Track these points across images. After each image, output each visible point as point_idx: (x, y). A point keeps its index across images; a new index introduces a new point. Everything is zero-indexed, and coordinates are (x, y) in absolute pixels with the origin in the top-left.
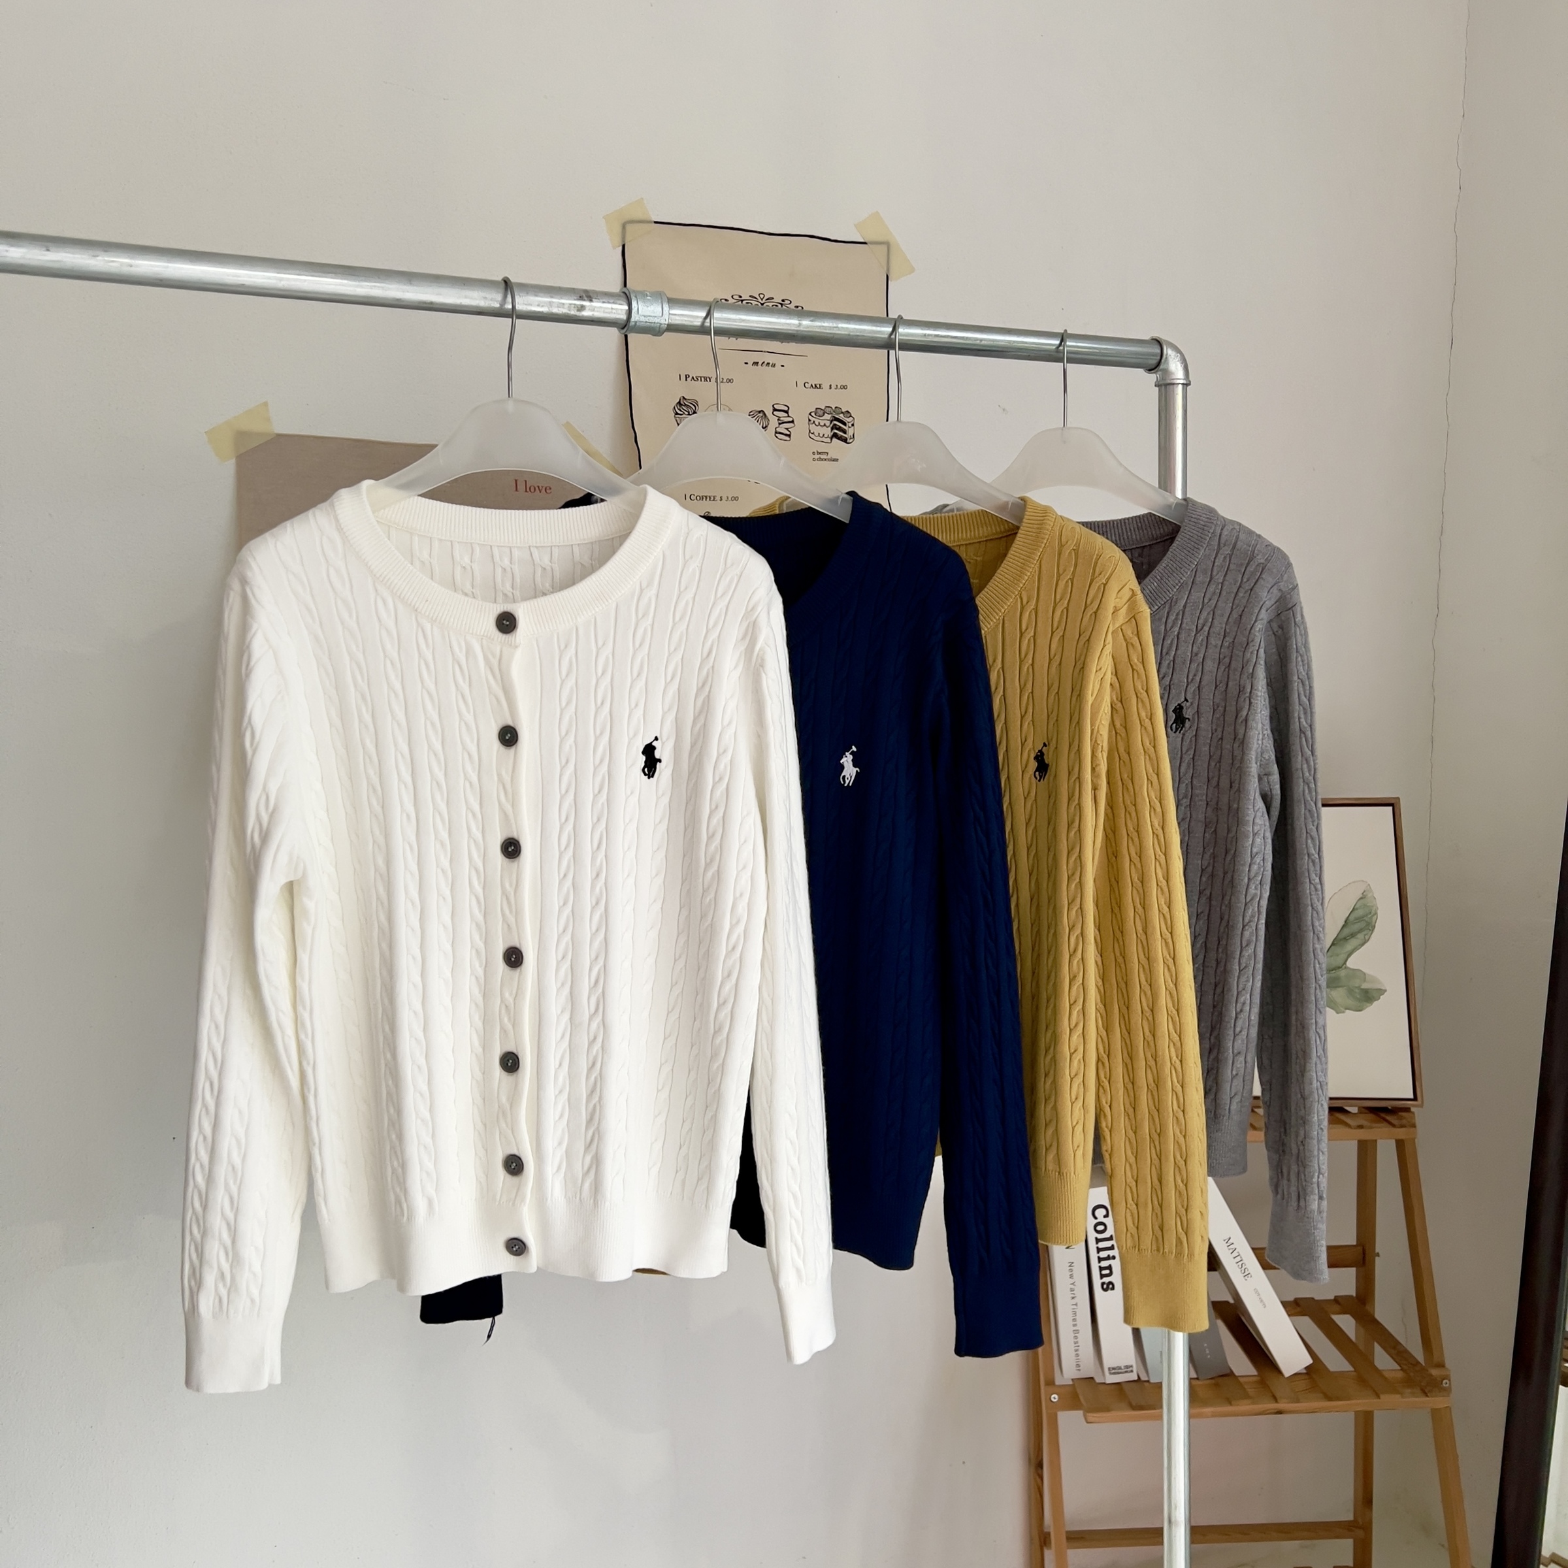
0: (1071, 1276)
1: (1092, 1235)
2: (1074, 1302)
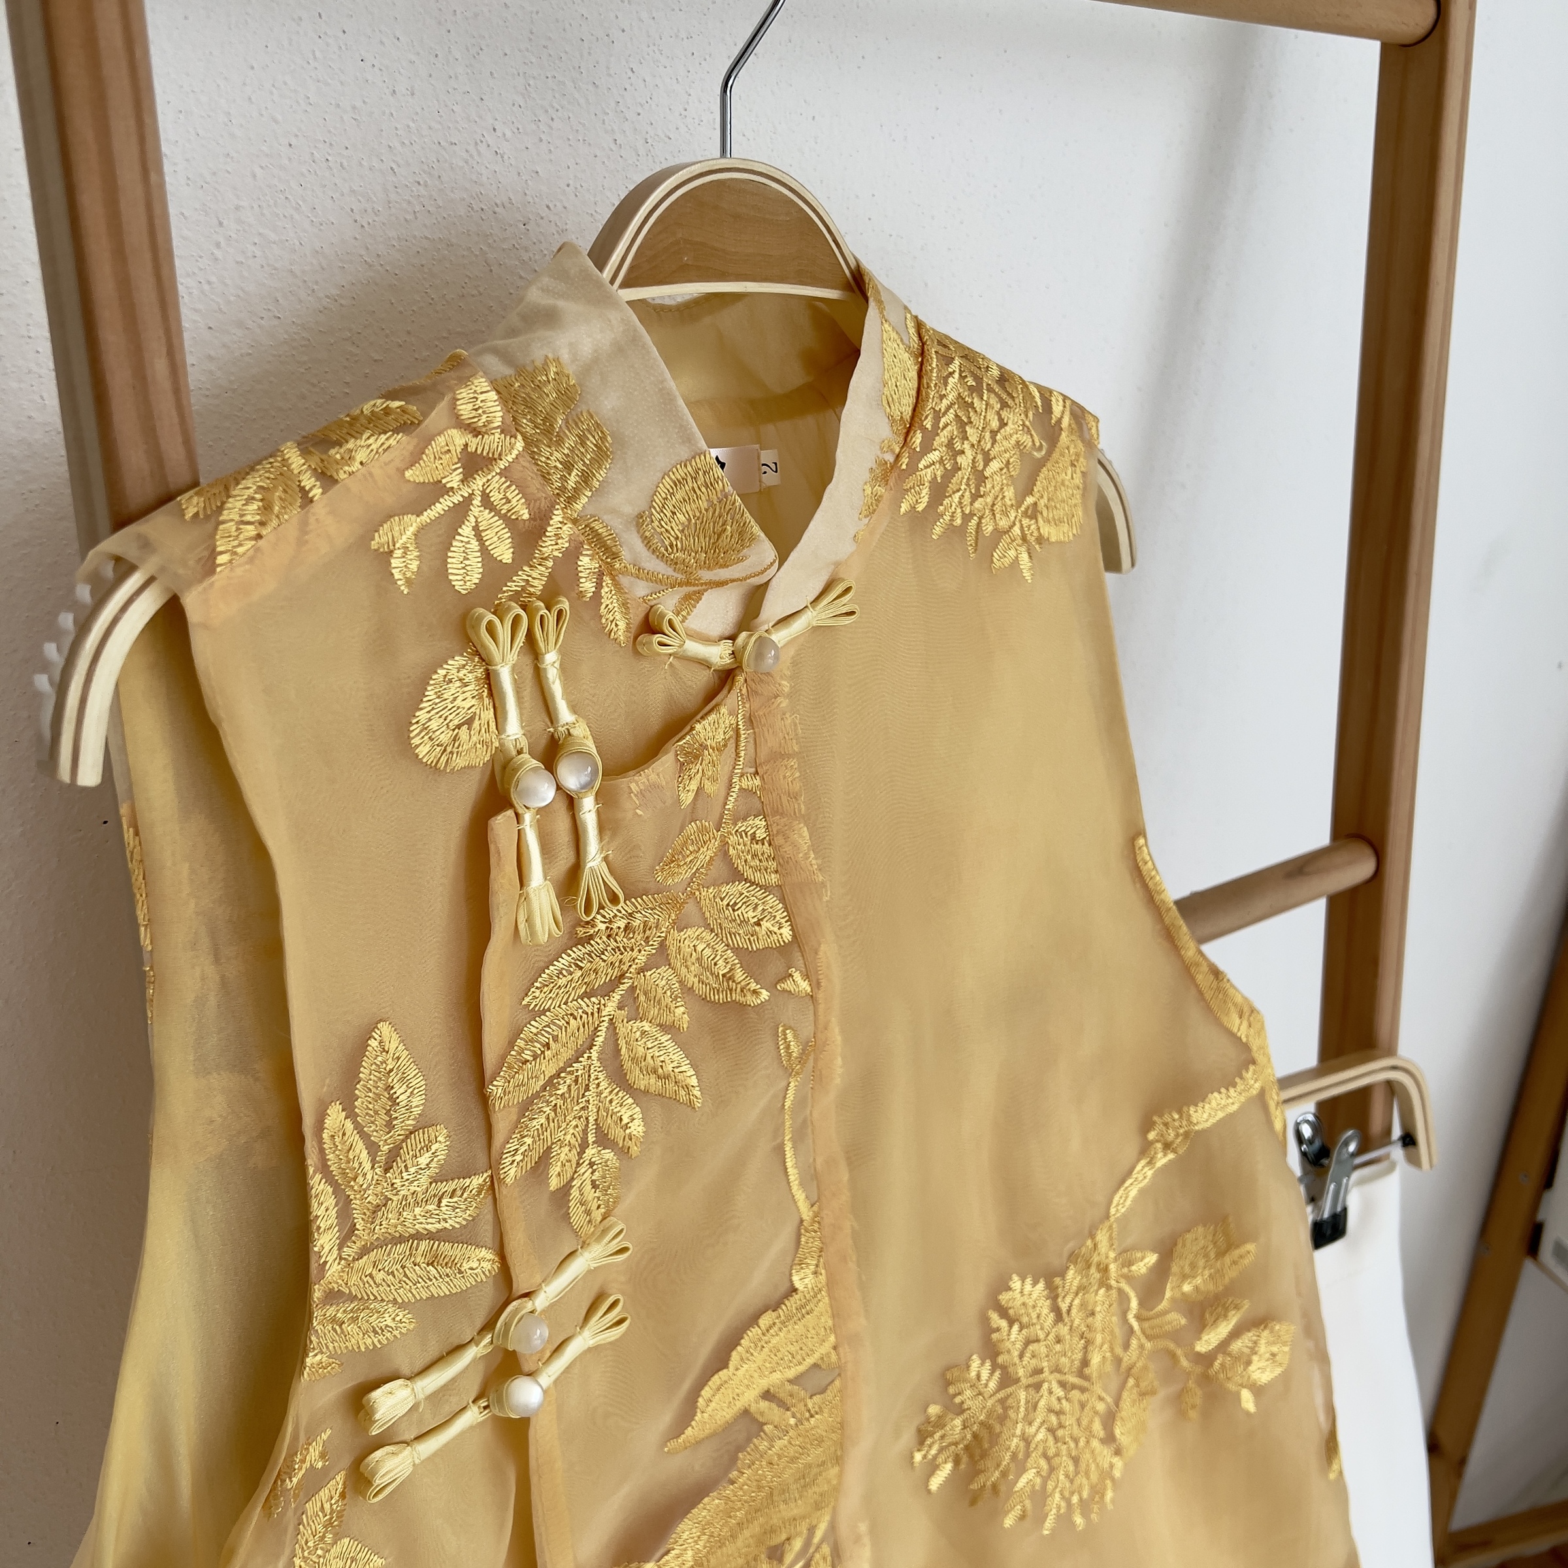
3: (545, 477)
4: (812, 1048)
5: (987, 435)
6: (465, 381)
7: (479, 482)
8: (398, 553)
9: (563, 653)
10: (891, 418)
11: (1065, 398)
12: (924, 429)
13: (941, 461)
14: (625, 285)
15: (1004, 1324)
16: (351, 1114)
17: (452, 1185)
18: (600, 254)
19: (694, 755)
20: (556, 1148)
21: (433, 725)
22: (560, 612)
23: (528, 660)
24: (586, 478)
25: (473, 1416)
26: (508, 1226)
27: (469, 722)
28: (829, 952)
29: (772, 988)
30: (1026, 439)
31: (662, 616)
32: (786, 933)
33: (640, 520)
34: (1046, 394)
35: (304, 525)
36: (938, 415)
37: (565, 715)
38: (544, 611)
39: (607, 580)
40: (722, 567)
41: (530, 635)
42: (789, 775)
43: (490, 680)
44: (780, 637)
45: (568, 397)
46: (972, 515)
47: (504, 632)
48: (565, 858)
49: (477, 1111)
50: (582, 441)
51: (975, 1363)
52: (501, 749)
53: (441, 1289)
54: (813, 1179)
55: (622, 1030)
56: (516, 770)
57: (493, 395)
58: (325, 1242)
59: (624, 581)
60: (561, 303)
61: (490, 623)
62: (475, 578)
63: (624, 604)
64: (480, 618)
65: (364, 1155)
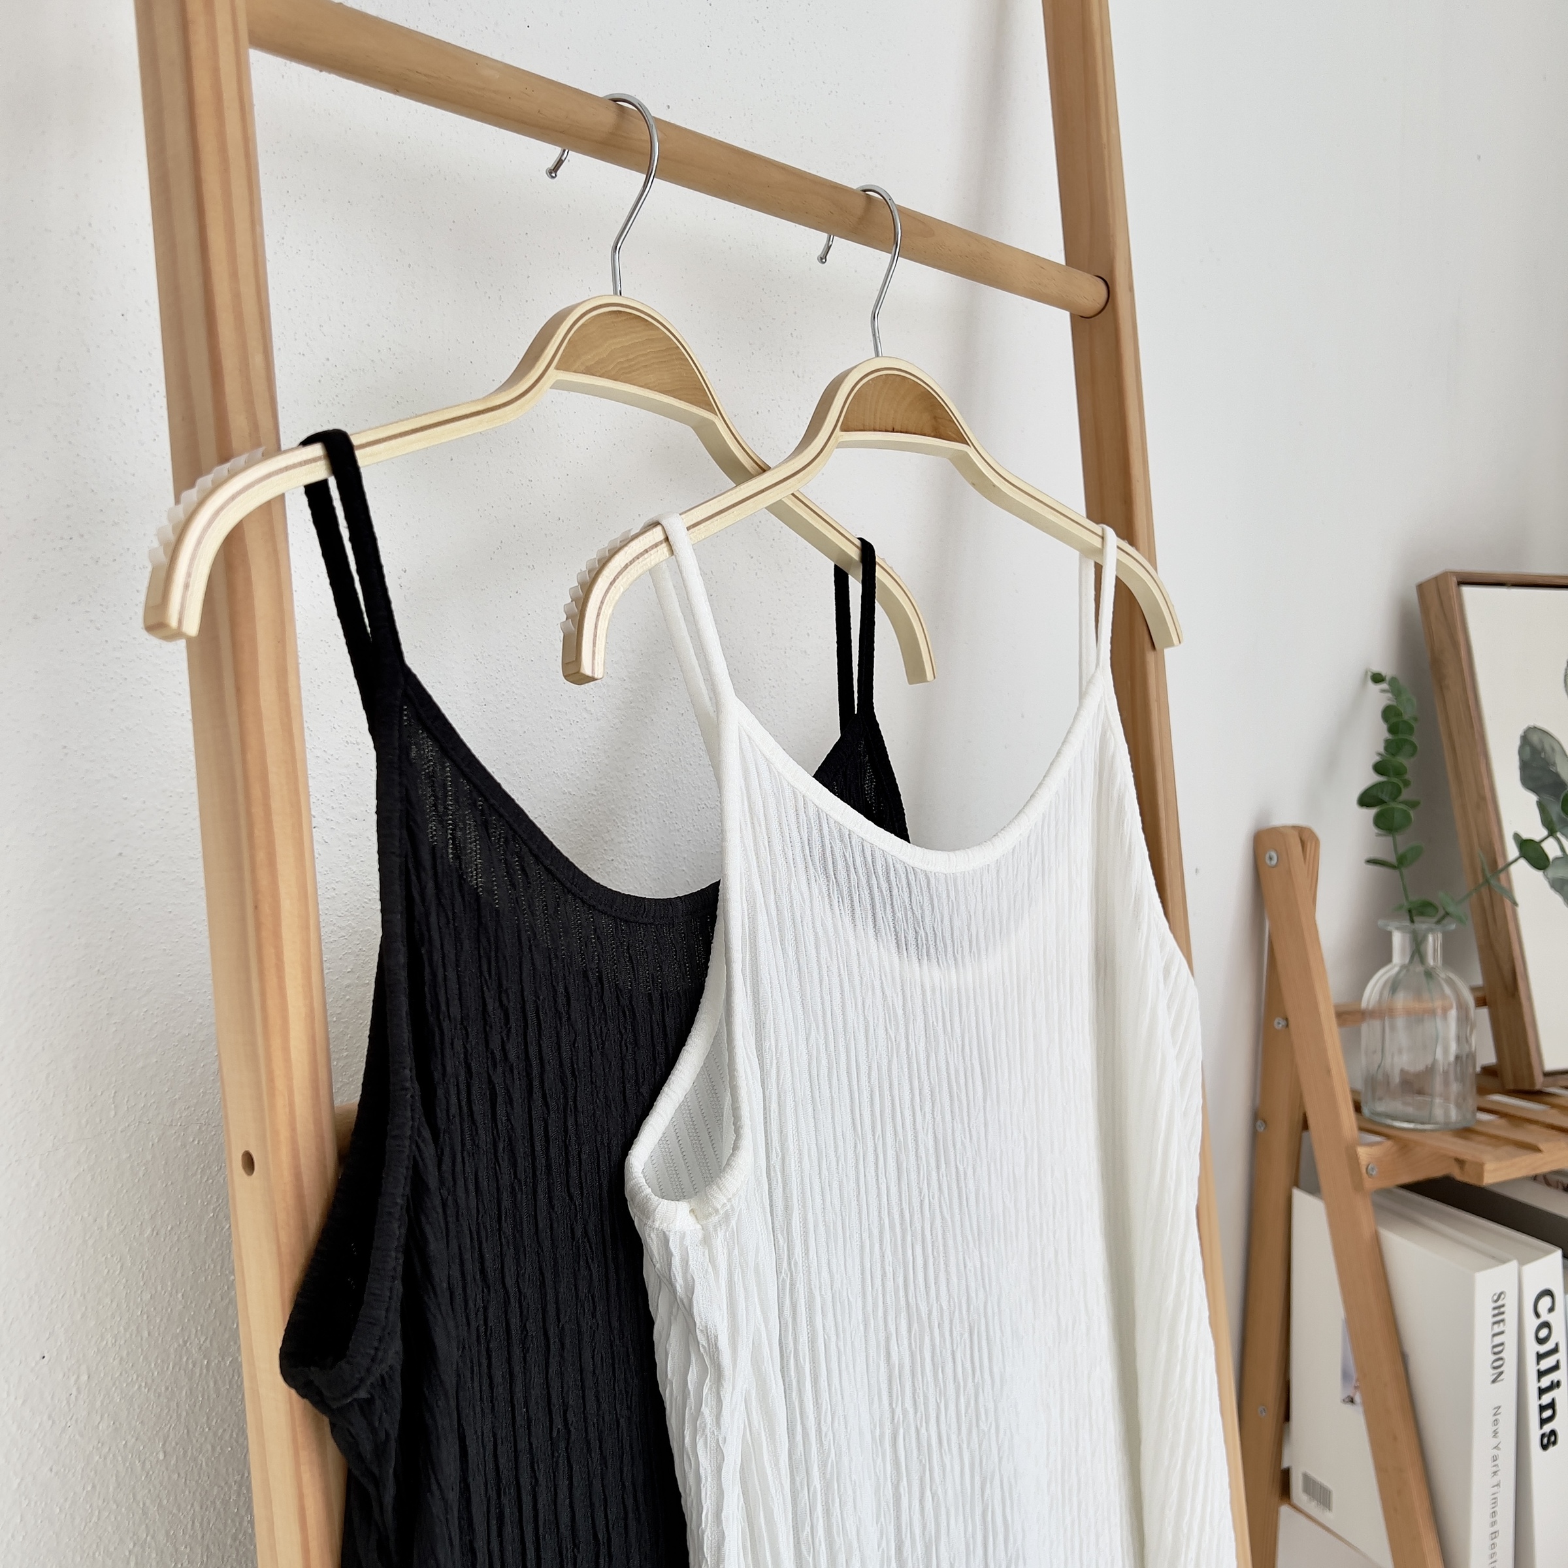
0: (1495, 1433)
1: (1532, 1348)
2: (1495, 1480)
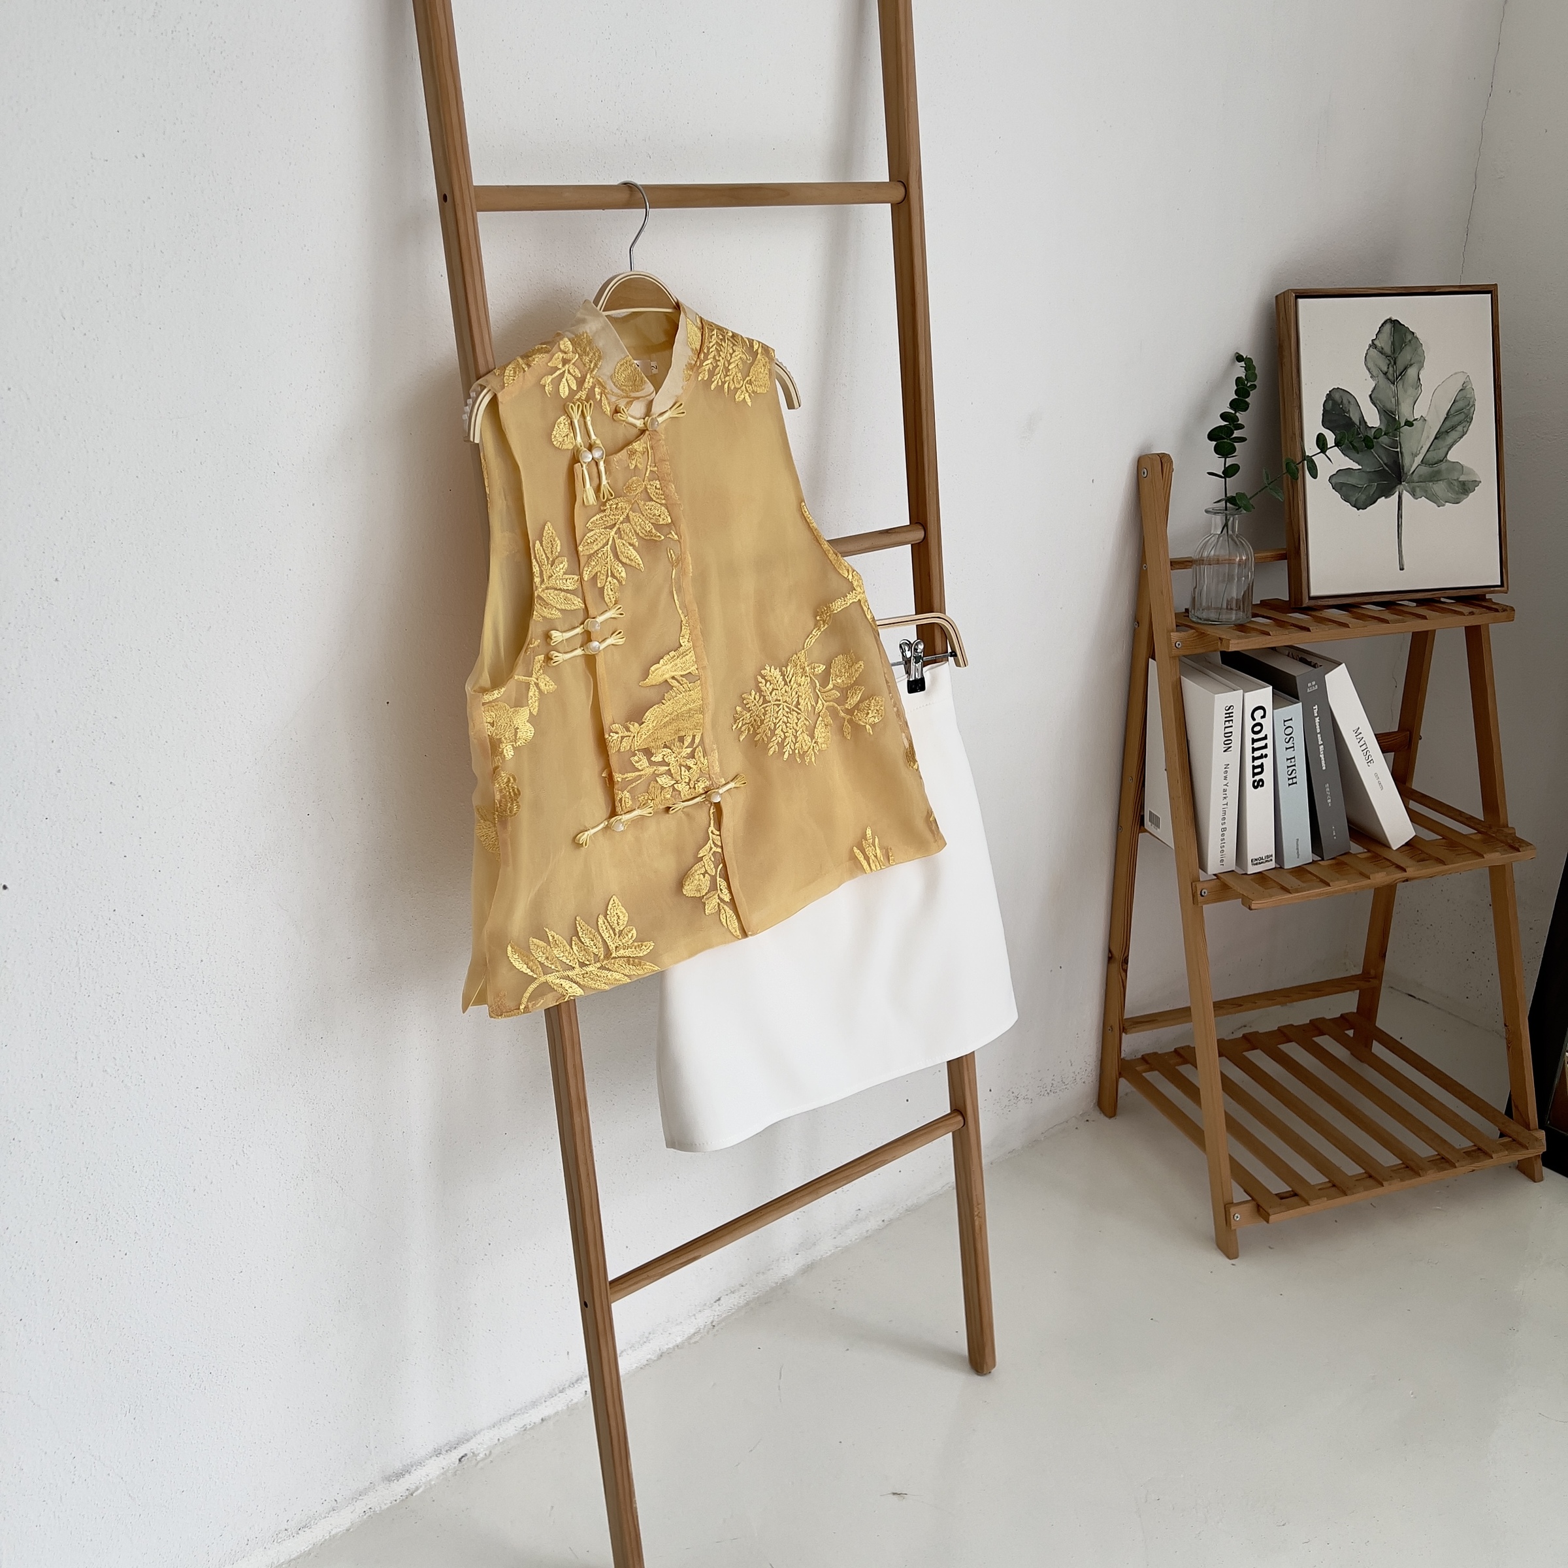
0: (1225, 778)
1: (1249, 736)
2: (1225, 801)
3: (585, 365)
4: (680, 560)
5: (729, 355)
6: (561, 339)
7: (567, 366)
8: (547, 385)
9: (591, 417)
10: (692, 349)
11: (759, 342)
12: (704, 353)
13: (711, 363)
14: (603, 311)
15: (763, 681)
16: (542, 545)
17: (570, 576)
18: (596, 302)
19: (633, 452)
20: (599, 573)
21: (557, 436)
22: (591, 404)
23: (582, 419)
24: (596, 365)
25: (579, 652)
26: (586, 595)
27: (567, 435)
28: (684, 527)
29: (665, 536)
30: (744, 356)
31: (620, 408)
32: (670, 521)
33: (611, 377)
34: (751, 341)
35: (524, 376)
36: (709, 348)
37: (593, 437)
38: (586, 403)
39: (603, 395)
40: (638, 391)
41: (582, 411)
42: (666, 467)
43: (572, 423)
44: (660, 420)
45: (590, 342)
46: (725, 382)
47: (575, 409)
48: (596, 481)
49: (576, 555)
50: (594, 354)
51: (753, 693)
52: (576, 445)
53: (568, 607)
54: (684, 606)
55: (617, 541)
56: (580, 451)
57: (569, 342)
58: (537, 580)
59: (608, 396)
60: (586, 317)
61: (572, 406)
62: (567, 393)
63: (609, 403)
64: (569, 405)
65: (545, 559)
